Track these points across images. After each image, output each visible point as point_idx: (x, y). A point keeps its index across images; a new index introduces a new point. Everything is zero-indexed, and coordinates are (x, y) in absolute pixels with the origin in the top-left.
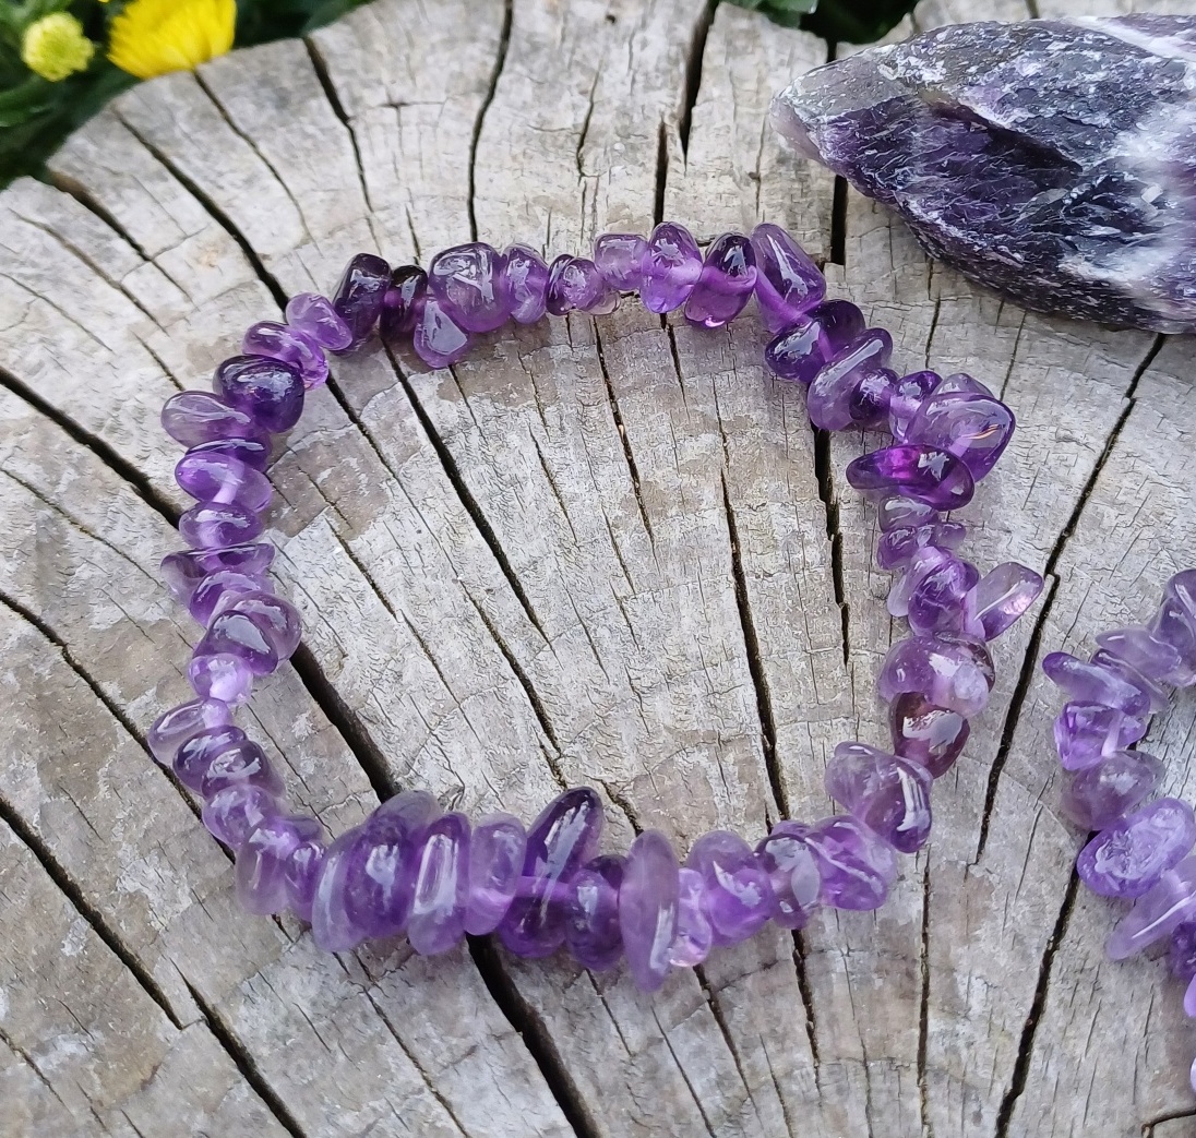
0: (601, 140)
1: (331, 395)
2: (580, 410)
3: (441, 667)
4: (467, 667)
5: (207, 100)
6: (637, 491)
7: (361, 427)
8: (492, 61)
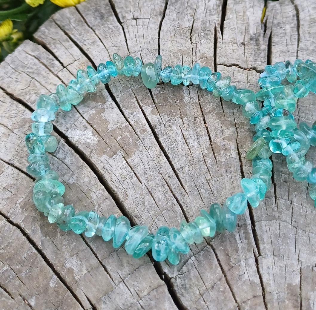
0: (197, 32)
1: (120, 113)
2: (194, 118)
3: (156, 200)
4: (163, 201)
5: (80, 16)
6: (211, 145)
7: (129, 123)
8: (164, 5)
